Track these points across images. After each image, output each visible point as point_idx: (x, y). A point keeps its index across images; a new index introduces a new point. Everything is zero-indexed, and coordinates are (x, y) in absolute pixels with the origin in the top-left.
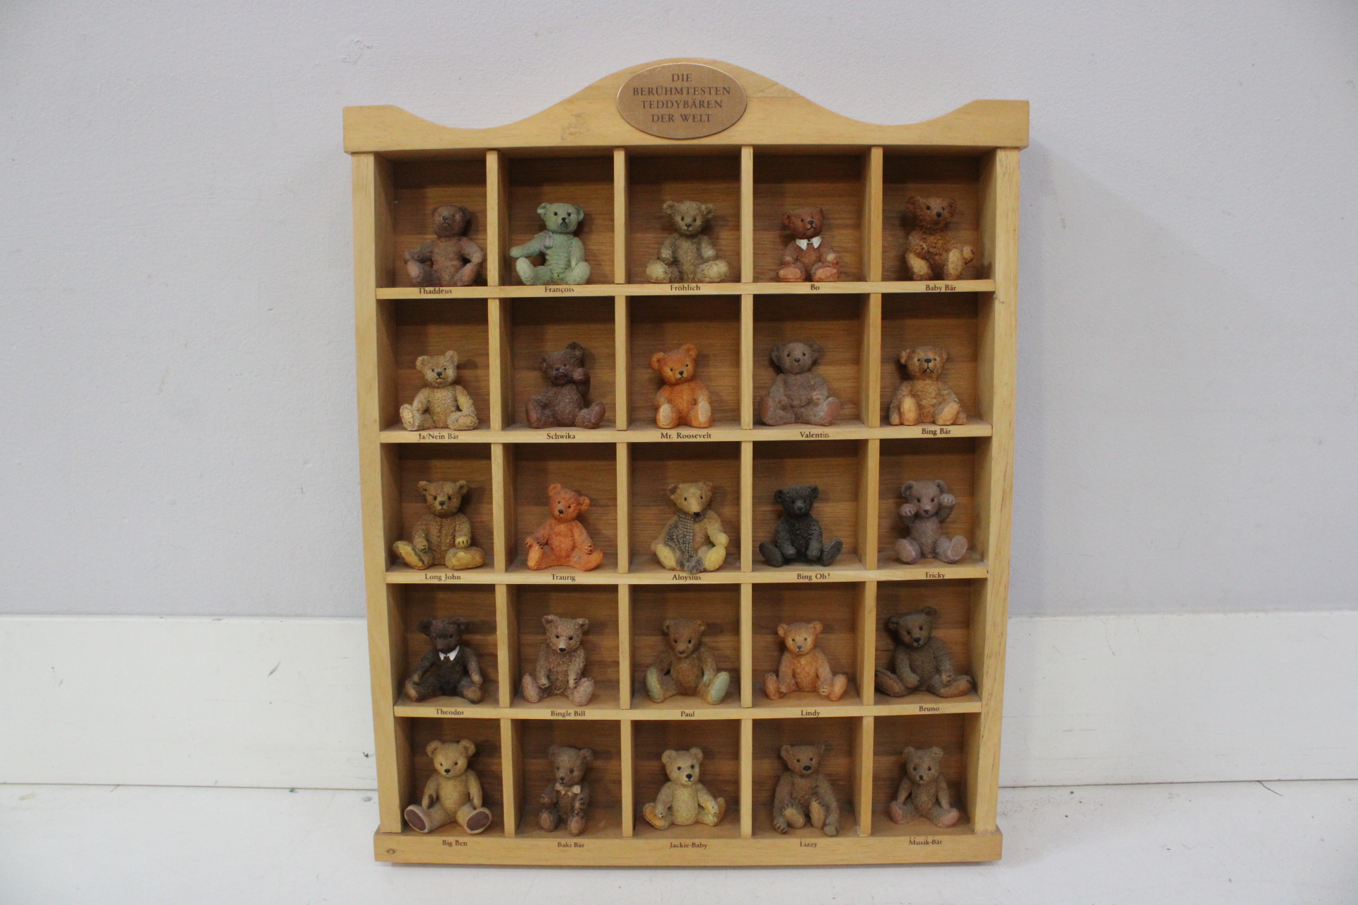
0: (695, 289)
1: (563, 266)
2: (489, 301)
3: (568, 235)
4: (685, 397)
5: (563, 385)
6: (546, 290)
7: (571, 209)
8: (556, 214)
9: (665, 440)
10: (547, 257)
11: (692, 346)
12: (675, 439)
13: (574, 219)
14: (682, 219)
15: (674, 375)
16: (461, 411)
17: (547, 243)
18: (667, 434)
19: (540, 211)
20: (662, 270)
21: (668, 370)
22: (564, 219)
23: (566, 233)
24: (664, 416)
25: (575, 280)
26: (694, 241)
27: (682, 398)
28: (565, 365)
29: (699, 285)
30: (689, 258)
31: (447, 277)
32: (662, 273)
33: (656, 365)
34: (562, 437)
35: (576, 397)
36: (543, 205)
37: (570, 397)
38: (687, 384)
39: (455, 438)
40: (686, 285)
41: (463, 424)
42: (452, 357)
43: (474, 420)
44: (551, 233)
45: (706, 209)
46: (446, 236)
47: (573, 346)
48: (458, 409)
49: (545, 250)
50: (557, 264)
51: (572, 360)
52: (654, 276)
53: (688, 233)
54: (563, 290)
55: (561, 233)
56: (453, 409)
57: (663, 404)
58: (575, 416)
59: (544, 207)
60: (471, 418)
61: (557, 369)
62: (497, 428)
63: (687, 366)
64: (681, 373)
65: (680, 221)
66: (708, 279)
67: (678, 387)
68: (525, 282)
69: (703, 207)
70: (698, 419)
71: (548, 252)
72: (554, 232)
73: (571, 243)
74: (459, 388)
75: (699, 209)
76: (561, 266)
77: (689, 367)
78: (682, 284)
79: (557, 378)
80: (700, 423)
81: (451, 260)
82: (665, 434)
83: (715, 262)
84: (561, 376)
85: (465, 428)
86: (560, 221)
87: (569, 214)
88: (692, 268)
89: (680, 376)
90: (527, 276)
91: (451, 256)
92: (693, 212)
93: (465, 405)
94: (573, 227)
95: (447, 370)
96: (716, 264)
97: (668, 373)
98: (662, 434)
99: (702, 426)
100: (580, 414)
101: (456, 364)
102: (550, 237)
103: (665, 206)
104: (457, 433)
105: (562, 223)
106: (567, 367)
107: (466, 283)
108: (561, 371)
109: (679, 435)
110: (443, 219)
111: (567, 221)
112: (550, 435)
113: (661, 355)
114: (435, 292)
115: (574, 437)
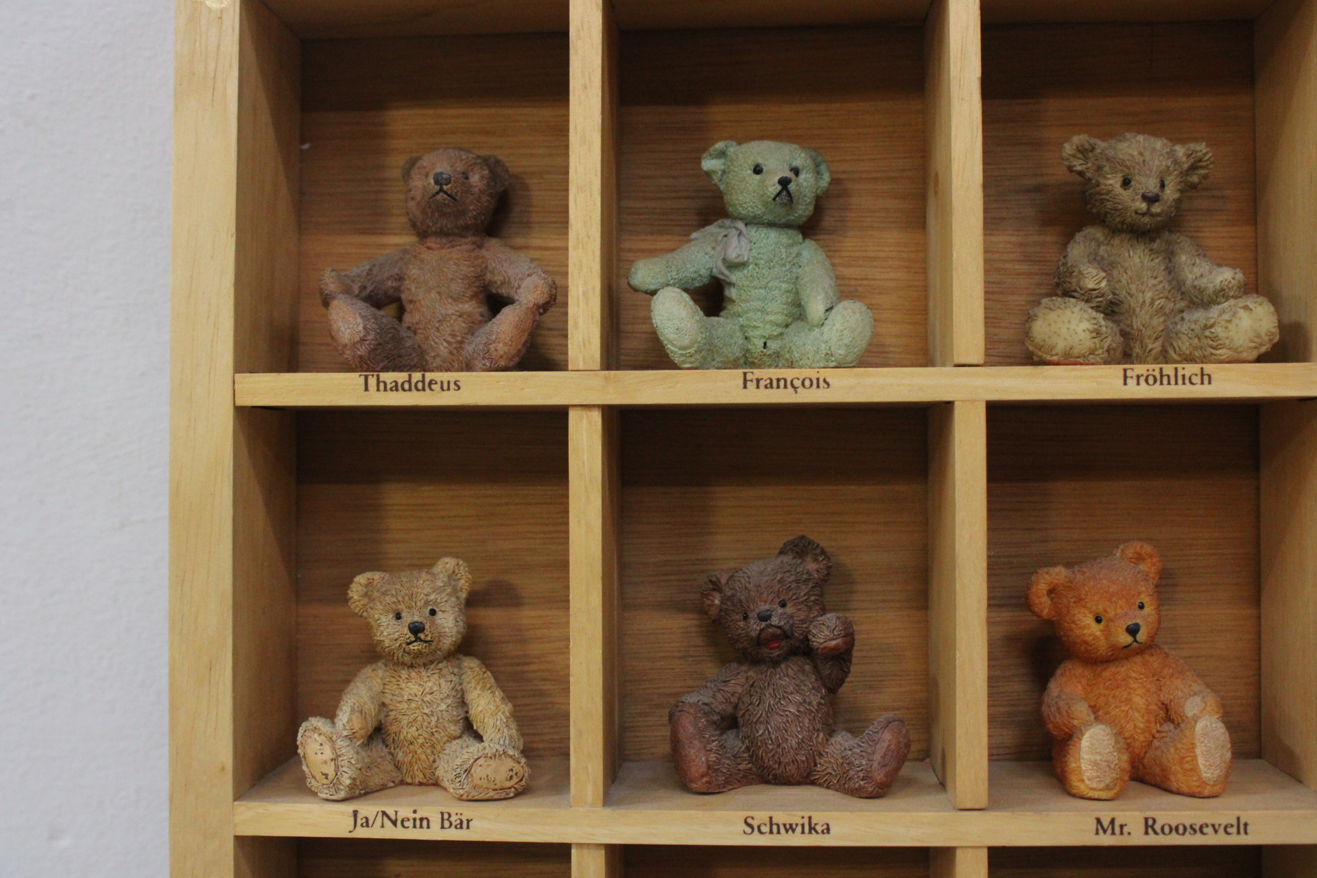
0: (1196, 380)
1: (780, 318)
2: (573, 415)
3: (790, 232)
4: (1138, 700)
5: (775, 663)
6: (745, 381)
7: (800, 158)
8: (758, 170)
9: (1106, 840)
10: (732, 293)
11: (1147, 548)
12: (1137, 837)
13: (807, 185)
14: (1126, 183)
15: (1107, 633)
16: (479, 738)
17: (732, 255)
18: (1112, 822)
19: (708, 164)
20: (1086, 325)
21: (1089, 620)
22: (784, 182)
23: (787, 226)
24: (1095, 764)
25: (829, 355)
26: (1155, 246)
27: (1128, 701)
28: (783, 605)
29: (1208, 368)
30: (1149, 295)
31: (443, 349)
32: (1088, 335)
33: (1044, 605)
34: (790, 828)
35: (815, 700)
36: (720, 145)
37: (798, 698)
38: (1138, 659)
39: (460, 826)
40: (1169, 369)
41: (485, 783)
42: (453, 575)
43: (517, 767)
44: (741, 225)
45: (1188, 156)
46: (442, 233)
47: (801, 548)
48: (470, 729)
49: (726, 272)
50: (763, 311)
51: (804, 589)
52: (1061, 345)
53: (1146, 219)
54: (797, 383)
55: (771, 225)
56: (455, 729)
57: (1088, 725)
58: (815, 755)
59: (722, 154)
60: (509, 763)
61: (764, 617)
62: (590, 799)
63: (1141, 607)
64: (1133, 631)
65: (1118, 189)
66: (1223, 353)
67: (1112, 669)
68: (677, 360)
69: (1180, 151)
70: (1195, 769)
71: (735, 277)
72: (751, 221)
73: (798, 255)
74: (471, 665)
75: (1171, 154)
76: (770, 318)
77: (1147, 610)
78: (1157, 367)
79: (759, 641)
80: (1204, 783)
81: (456, 300)
82: (1106, 823)
83: (1241, 302)
84: (775, 638)
85: (491, 794)
86: (774, 188)
87: (796, 171)
88: (1157, 322)
89: (1129, 639)
90: (686, 342)
91: (456, 287)
92: (1158, 163)
93: (490, 722)
94: (804, 210)
95: (440, 615)
96: (1246, 308)
97: (1086, 627)
98: (1099, 821)
99: (1206, 792)
100: (830, 749)
101: (464, 595)
102: (740, 234)
103: (1068, 149)
104: (468, 811)
105: (779, 194)
106: (789, 609)
107: (502, 363)
108: (775, 621)
109: (1149, 826)
110: (437, 182)
111: (792, 187)
112: (755, 823)
113: (1059, 574)
114: (409, 387)
115: (828, 830)
